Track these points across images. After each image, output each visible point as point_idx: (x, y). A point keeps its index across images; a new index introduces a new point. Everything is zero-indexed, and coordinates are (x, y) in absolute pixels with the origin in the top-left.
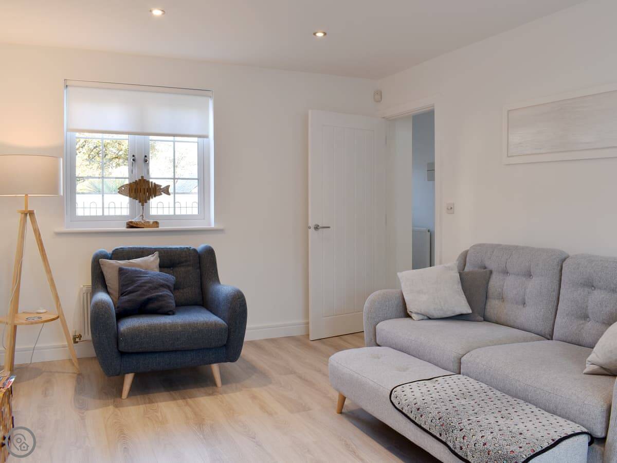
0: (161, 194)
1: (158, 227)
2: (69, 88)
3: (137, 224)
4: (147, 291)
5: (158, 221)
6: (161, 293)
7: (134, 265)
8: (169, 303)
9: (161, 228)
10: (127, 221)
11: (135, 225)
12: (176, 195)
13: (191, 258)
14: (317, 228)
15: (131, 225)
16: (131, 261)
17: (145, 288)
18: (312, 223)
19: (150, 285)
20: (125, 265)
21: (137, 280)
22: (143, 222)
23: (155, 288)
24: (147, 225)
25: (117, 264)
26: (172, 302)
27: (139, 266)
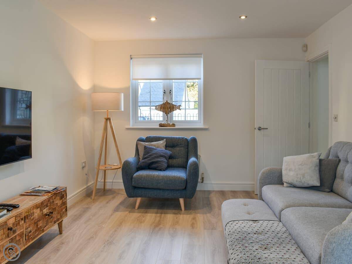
0: (176, 110)
1: (174, 126)
2: (133, 59)
3: (164, 125)
4: (154, 158)
5: (175, 124)
6: (159, 160)
7: (152, 145)
8: (163, 165)
9: (176, 127)
10: (159, 123)
11: (163, 125)
12: (186, 110)
13: (183, 143)
14: (260, 129)
15: (161, 125)
16: (152, 143)
17: (152, 157)
18: (257, 126)
19: (155, 155)
20: (147, 145)
21: (151, 152)
22: (167, 124)
23: (158, 157)
24: (168, 125)
25: (144, 144)
26: (165, 165)
27: (154, 146)
